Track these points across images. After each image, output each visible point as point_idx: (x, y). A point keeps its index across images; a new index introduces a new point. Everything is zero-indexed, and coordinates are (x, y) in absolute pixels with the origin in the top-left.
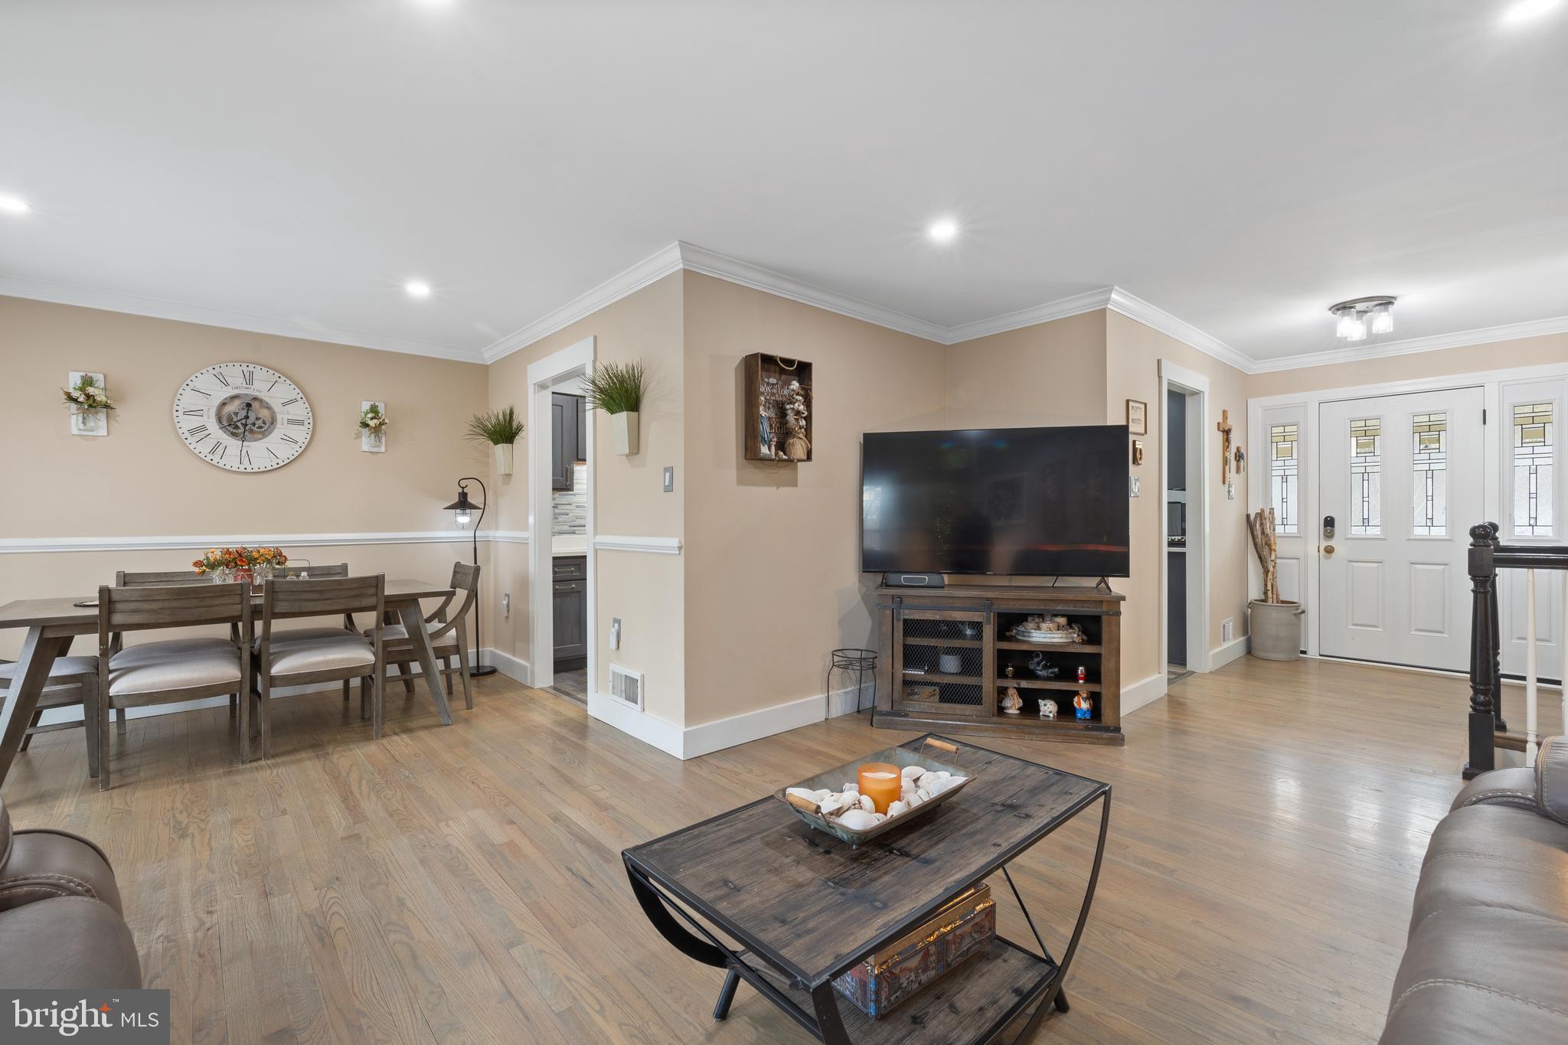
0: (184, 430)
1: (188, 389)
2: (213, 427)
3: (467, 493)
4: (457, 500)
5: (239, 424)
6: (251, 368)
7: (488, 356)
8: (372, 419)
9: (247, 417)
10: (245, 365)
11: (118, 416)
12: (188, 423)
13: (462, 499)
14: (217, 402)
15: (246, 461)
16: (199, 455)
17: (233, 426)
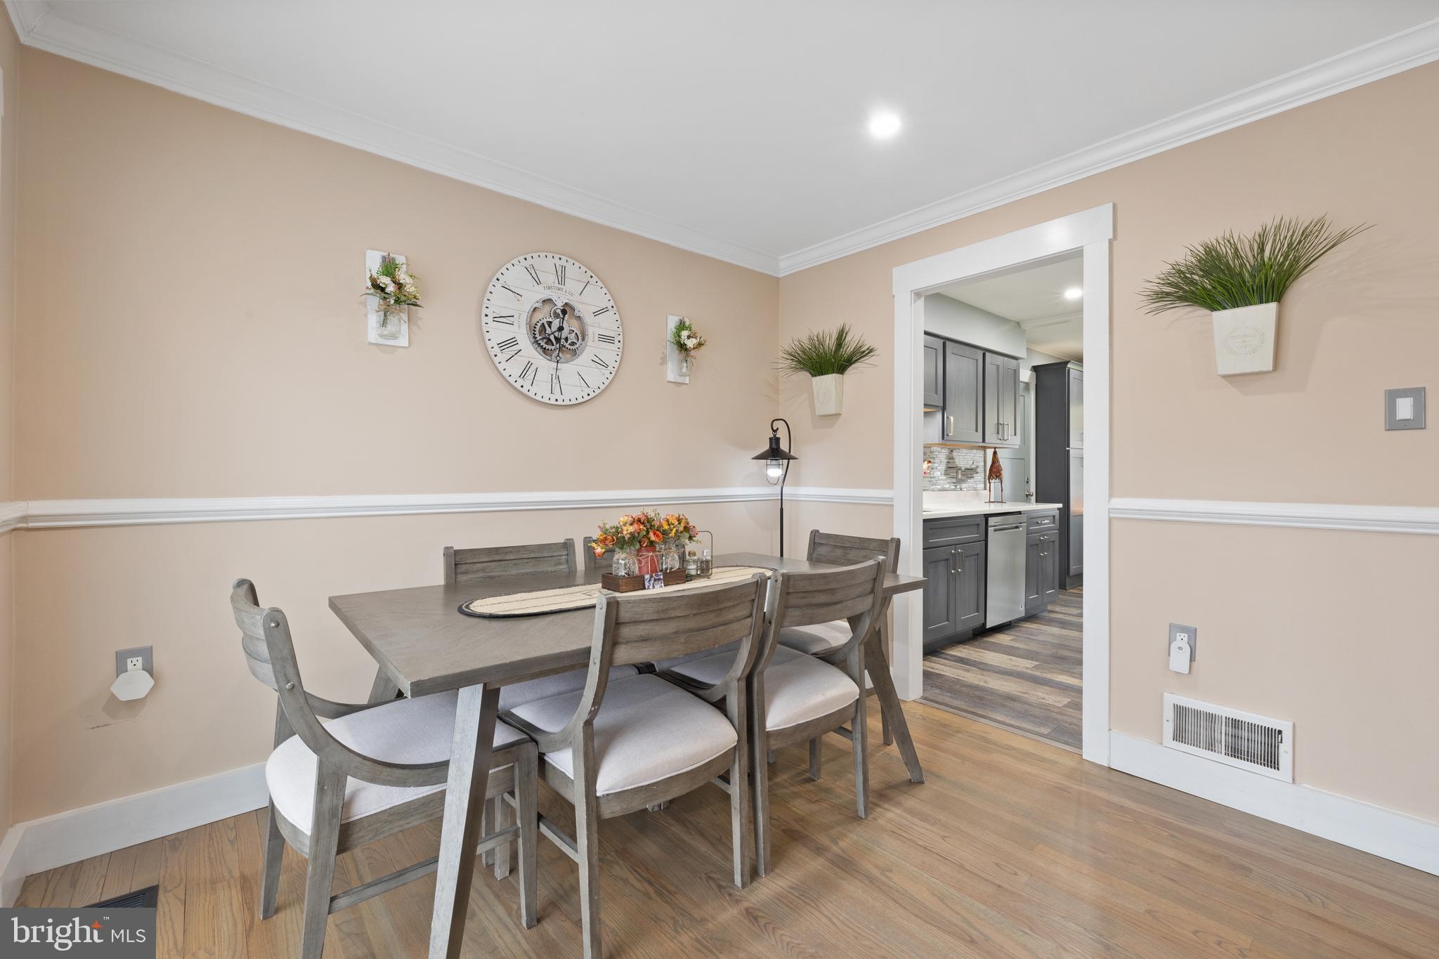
0: (493, 343)
1: (498, 285)
2: (525, 342)
3: (779, 438)
4: (768, 448)
5: (552, 338)
6: (563, 262)
7: (785, 266)
8: (689, 337)
9: (561, 329)
10: (557, 256)
11: (421, 319)
12: (499, 333)
13: (774, 446)
14: (528, 307)
15: (557, 389)
16: (509, 379)
17: (545, 340)
